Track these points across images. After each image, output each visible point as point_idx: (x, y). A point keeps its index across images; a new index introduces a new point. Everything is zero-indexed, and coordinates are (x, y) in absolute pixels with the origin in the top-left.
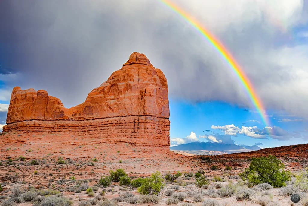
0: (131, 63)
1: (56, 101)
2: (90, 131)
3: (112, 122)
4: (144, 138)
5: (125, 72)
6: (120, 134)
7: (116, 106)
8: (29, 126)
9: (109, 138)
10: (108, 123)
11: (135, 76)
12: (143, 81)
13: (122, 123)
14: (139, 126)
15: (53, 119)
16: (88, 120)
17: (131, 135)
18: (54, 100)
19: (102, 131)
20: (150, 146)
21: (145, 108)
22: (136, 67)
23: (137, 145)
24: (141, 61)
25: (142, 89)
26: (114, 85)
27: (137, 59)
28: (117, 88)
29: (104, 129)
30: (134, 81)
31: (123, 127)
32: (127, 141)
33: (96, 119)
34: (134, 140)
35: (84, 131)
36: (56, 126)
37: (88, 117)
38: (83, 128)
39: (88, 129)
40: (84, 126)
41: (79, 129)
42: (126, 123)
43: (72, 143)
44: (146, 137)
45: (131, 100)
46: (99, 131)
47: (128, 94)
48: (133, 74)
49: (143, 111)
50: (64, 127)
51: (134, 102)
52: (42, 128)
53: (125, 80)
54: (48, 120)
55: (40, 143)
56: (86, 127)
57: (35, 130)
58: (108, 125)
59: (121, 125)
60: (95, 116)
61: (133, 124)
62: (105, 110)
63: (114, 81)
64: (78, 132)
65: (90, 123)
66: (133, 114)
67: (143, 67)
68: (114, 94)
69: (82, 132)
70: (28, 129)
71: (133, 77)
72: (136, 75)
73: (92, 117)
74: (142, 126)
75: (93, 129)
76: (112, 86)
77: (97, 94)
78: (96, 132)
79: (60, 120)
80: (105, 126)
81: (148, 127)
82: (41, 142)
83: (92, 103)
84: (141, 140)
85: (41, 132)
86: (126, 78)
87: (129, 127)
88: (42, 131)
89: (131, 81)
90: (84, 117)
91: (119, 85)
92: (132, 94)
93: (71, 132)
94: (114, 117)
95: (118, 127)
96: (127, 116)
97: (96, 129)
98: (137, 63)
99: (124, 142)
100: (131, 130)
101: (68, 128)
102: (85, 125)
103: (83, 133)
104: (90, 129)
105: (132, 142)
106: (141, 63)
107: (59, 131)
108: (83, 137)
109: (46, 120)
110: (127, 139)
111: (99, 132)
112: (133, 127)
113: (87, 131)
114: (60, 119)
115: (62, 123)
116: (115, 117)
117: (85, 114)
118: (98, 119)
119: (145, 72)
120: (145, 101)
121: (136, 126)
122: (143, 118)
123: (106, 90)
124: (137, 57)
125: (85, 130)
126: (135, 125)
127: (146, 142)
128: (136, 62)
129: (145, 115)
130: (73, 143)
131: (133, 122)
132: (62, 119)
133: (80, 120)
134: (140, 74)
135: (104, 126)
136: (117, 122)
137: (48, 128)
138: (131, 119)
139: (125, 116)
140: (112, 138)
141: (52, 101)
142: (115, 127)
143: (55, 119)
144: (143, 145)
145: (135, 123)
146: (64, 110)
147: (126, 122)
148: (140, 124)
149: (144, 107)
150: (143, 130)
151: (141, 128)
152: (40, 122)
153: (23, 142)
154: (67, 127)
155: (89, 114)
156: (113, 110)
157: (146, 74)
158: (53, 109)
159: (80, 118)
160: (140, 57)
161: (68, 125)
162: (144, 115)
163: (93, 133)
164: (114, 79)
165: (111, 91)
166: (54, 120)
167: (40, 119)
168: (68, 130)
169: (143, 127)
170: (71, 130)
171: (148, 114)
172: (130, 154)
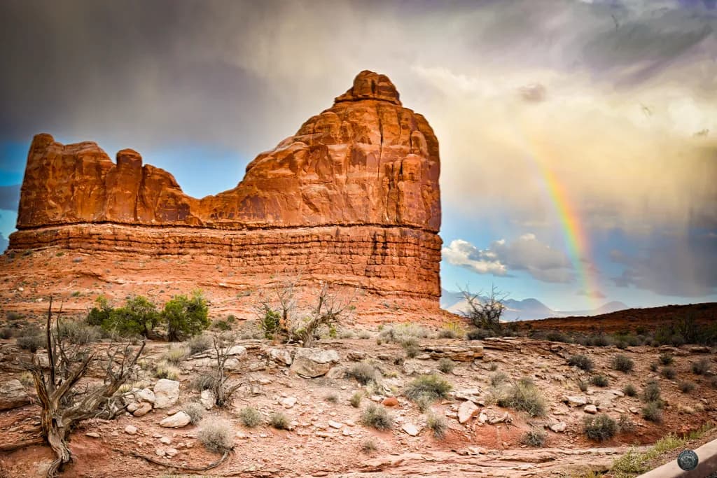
0: (360, 96)
1: (166, 178)
2: (260, 255)
3: (318, 237)
4: (399, 278)
5: (345, 119)
6: (340, 266)
7: (324, 200)
8: (100, 239)
9: (314, 275)
10: (309, 239)
11: (372, 131)
12: (392, 144)
13: (343, 242)
14: (388, 250)
15: (158, 223)
16: (250, 229)
17: (366, 271)
18: (161, 175)
19: (291, 257)
20: (412, 296)
21: (402, 209)
22: (371, 107)
23: (384, 293)
24: (384, 95)
25: (390, 164)
26: (318, 147)
27: (374, 87)
28: (326, 157)
29: (296, 254)
30: (370, 143)
31: (347, 250)
32: (357, 284)
33: (273, 228)
34: (376, 282)
35: (246, 256)
36: (171, 241)
37: (251, 223)
38: (242, 250)
39: (255, 252)
40: (246, 244)
41: (232, 251)
42: (353, 242)
43: (221, 284)
44: (404, 275)
45: (363, 187)
46: (283, 257)
47: (357, 171)
48: (369, 126)
49: (395, 216)
50: (191, 245)
51: (373, 193)
52: (133, 244)
53: (346, 139)
54: (146, 226)
55: (144, 281)
56: (251, 247)
57: (117, 248)
58: (309, 245)
59: (339, 245)
60: (270, 220)
61: (370, 245)
62: (297, 209)
63: (319, 139)
64: (229, 257)
65: (261, 237)
66: (371, 222)
67: (388, 108)
68: (318, 172)
69: (239, 257)
70: (96, 246)
71: (369, 134)
72: (374, 129)
73: (264, 222)
74: (392, 250)
75: (268, 252)
76: (312, 151)
77: (273, 168)
78: (277, 259)
79: (179, 226)
80: (301, 245)
81: (408, 252)
82: (144, 279)
83: (262, 189)
84: (394, 283)
85: (133, 254)
86: (350, 133)
87: (360, 251)
88: (134, 252)
89: (363, 141)
90: (242, 222)
91: (333, 151)
92: (367, 175)
93: (212, 256)
94: (319, 226)
95: (332, 250)
96: (353, 225)
97: (278, 252)
98: (375, 99)
99: (350, 285)
100: (364, 259)
101: (203, 247)
102: (248, 242)
103: (241, 260)
104: (260, 252)
105: (371, 286)
106: (383, 97)
107: (179, 254)
108: (244, 269)
109: (140, 225)
110: (356, 278)
111: (284, 260)
112: (369, 251)
113: (253, 256)
114: (178, 223)
115: (189, 235)
116: (322, 226)
117: (245, 214)
118: (279, 228)
119: (394, 121)
120: (399, 193)
121: (379, 251)
122: (395, 231)
123: (299, 159)
124: (373, 82)
125: (247, 253)
126: (375, 248)
127: (404, 286)
128: (371, 96)
129: (400, 226)
130: (225, 285)
131: (371, 240)
132: (183, 223)
133: (229, 228)
134: (384, 126)
135: (297, 245)
136: (332, 238)
137: (150, 246)
138: (367, 232)
139: (350, 226)
140: (324, 276)
141: (157, 177)
142: (326, 250)
143: (165, 223)
144: (398, 295)
145: (375, 242)
146: (188, 203)
147: (354, 239)
148: (389, 245)
149: (398, 206)
150: (396, 259)
151: (392, 255)
152: (128, 230)
153: (96, 276)
154: (200, 245)
155: (254, 215)
156: (316, 210)
157: (396, 126)
158: (160, 199)
159: (231, 224)
160: (381, 84)
161: (202, 240)
162: (396, 226)
163: (268, 261)
164: (318, 135)
165: (310, 161)
166: (162, 226)
167: (126, 221)
168: (203, 251)
169: (395, 252)
170: (210, 251)
171: (407, 223)
172: (382, 313)
